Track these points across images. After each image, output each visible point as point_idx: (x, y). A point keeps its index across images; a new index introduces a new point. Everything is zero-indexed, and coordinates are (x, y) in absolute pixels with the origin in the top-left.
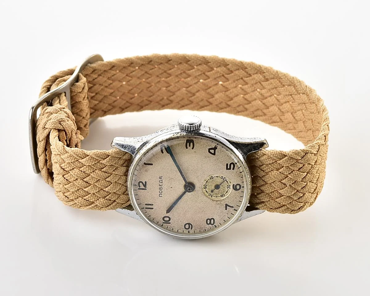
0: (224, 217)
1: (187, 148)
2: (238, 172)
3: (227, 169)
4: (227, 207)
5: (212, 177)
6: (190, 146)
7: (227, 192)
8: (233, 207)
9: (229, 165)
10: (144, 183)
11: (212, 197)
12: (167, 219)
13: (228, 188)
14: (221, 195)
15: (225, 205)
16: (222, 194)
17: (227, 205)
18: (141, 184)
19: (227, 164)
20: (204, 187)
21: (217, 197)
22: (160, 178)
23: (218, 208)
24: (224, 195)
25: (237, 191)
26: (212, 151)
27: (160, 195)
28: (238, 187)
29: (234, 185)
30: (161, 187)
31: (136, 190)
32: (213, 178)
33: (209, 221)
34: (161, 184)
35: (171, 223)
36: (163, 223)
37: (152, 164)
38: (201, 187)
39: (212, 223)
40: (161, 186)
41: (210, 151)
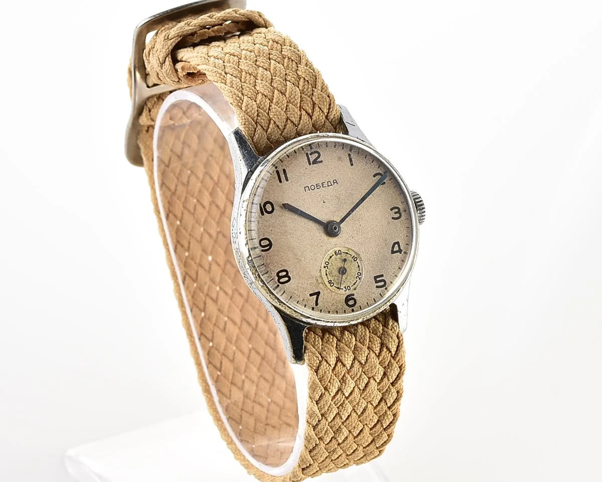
0: (297, 295)
1: (392, 209)
2: (374, 296)
3: (375, 278)
4: (316, 296)
5: (355, 259)
6: (395, 213)
7: (338, 288)
8: (317, 304)
9: (381, 278)
11: (325, 267)
12: (269, 208)
13: (345, 287)
14: (331, 280)
15: (317, 291)
16: (333, 282)
17: (318, 294)
18: (317, 155)
19: (382, 276)
20: (337, 252)
21: (326, 275)
22: (335, 182)
23: (309, 282)
24: (332, 285)
25: (344, 303)
26: (396, 248)
27: (307, 188)
28: (351, 302)
29: (353, 295)
30: (321, 186)
31: (304, 151)
32: (355, 261)
34: (325, 185)
35: (263, 216)
36: (260, 204)
37: (352, 165)
39: (282, 280)
41: (397, 245)
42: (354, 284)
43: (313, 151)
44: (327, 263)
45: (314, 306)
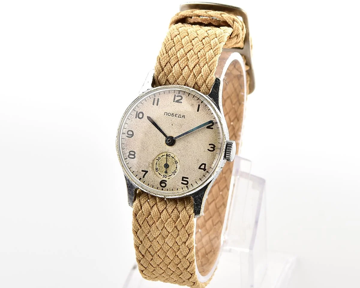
0: (135, 168)
1: (210, 145)
2: (178, 187)
3: (183, 178)
4: (145, 172)
5: (176, 163)
6: (211, 147)
7: (160, 174)
8: (144, 177)
9: (186, 179)
10: (180, 101)
11: (157, 160)
12: (141, 116)
13: (164, 175)
15: (147, 170)
16: (158, 169)
17: (146, 172)
18: (180, 98)
19: (188, 178)
20: (168, 155)
21: (156, 164)
23: (144, 164)
24: (157, 171)
25: (159, 183)
26: (203, 167)
27: (166, 113)
28: (163, 185)
29: (166, 181)
31: (174, 93)
33: (133, 153)
34: (177, 116)
35: (136, 119)
36: (137, 112)
37: (198, 111)
38: (168, 151)
39: (130, 156)
40: (176, 115)
41: (204, 165)
42: (170, 176)
43: (179, 95)
44: (159, 158)
45: (142, 178)
